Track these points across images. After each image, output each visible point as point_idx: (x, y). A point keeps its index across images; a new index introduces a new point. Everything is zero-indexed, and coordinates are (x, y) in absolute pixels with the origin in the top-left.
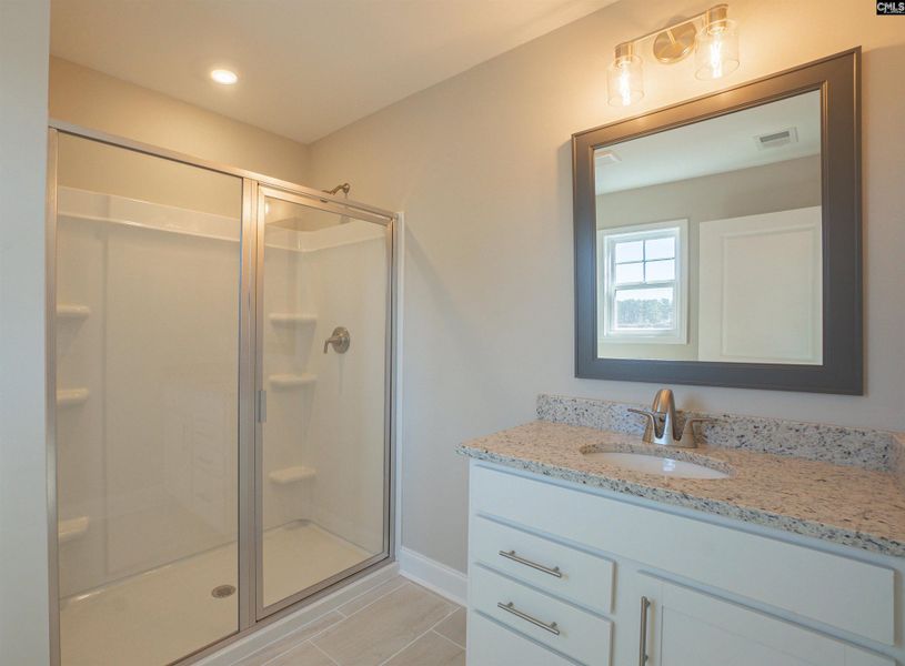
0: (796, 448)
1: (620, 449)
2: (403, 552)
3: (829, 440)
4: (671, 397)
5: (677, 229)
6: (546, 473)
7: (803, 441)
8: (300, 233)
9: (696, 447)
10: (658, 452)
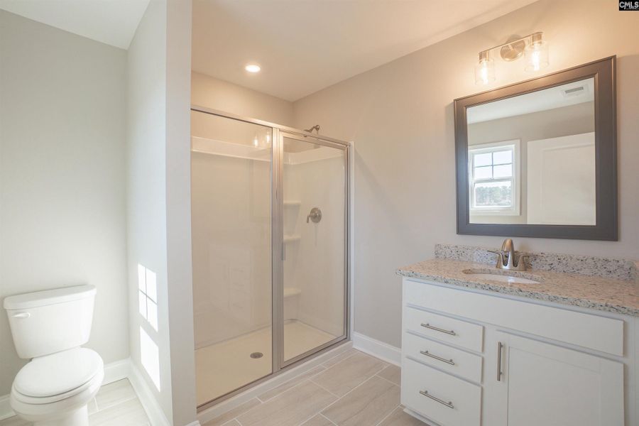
0: (581, 269)
1: (483, 272)
2: (355, 335)
3: (599, 265)
4: (512, 244)
5: (513, 146)
6: (446, 282)
7: (585, 266)
8: (290, 154)
9: (526, 270)
10: (505, 273)
